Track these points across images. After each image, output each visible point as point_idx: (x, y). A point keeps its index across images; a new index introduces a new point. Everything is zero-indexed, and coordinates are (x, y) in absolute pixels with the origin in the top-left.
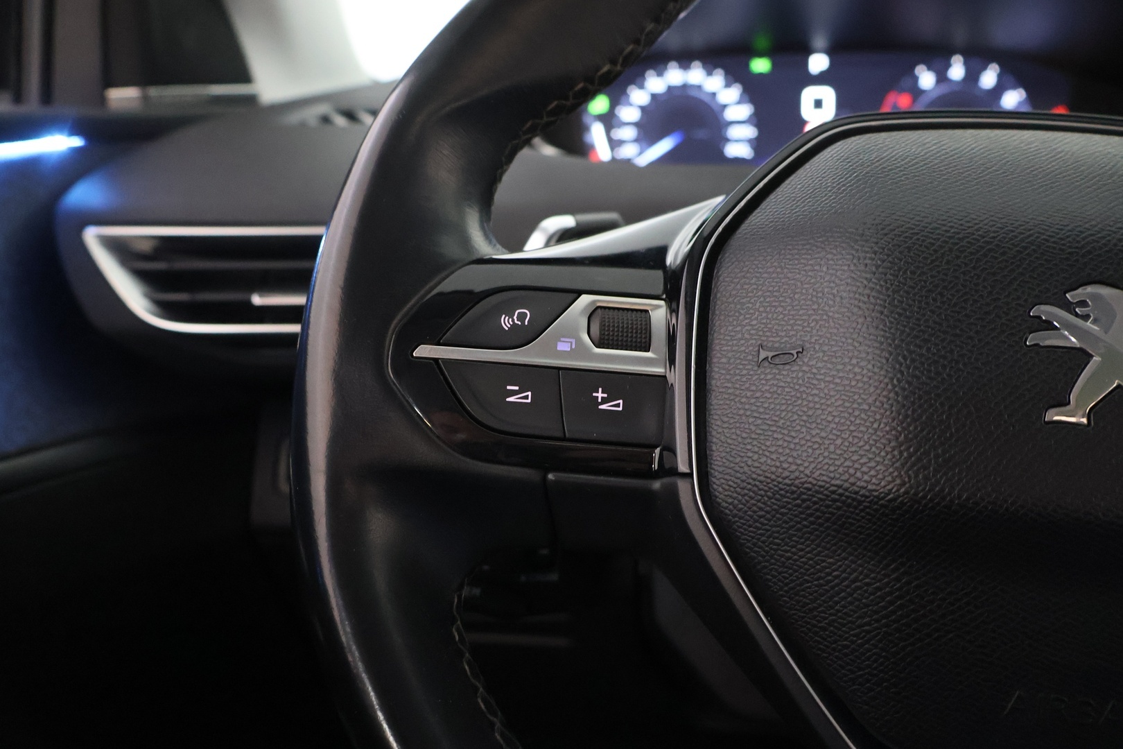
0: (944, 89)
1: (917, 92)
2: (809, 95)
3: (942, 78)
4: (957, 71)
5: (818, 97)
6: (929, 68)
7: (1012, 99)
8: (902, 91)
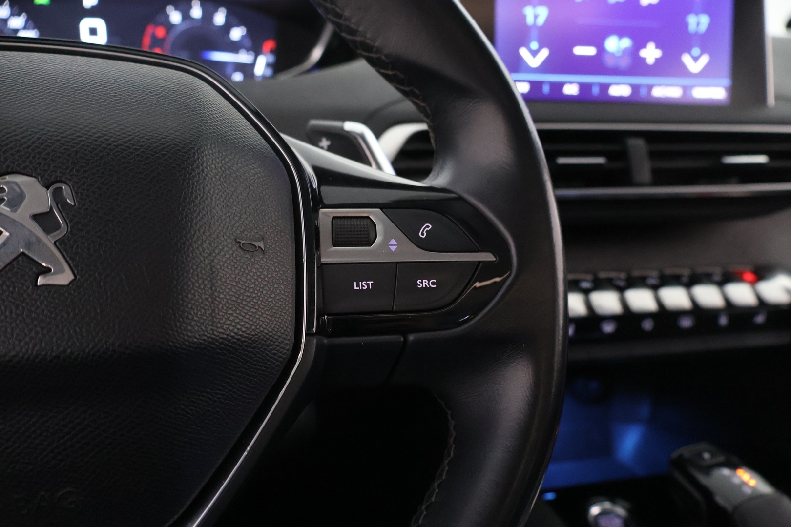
0: (188, 25)
1: (169, 27)
2: (86, 24)
3: (186, 16)
4: (196, 12)
5: (93, 26)
6: (176, 9)
7: (237, 33)
8: (157, 24)
